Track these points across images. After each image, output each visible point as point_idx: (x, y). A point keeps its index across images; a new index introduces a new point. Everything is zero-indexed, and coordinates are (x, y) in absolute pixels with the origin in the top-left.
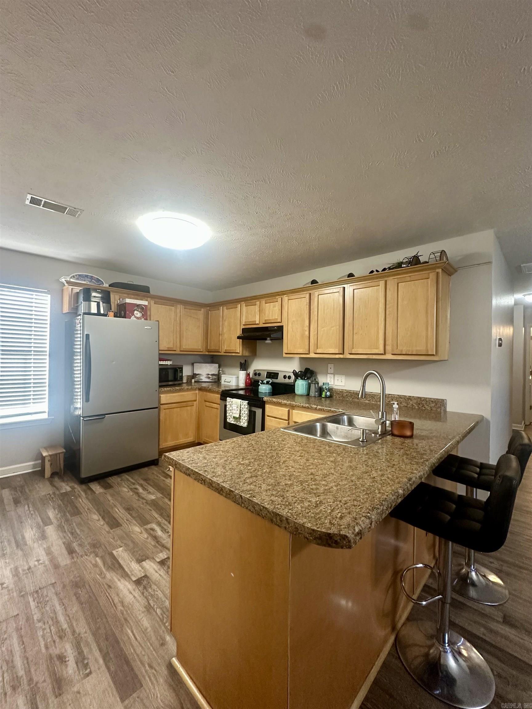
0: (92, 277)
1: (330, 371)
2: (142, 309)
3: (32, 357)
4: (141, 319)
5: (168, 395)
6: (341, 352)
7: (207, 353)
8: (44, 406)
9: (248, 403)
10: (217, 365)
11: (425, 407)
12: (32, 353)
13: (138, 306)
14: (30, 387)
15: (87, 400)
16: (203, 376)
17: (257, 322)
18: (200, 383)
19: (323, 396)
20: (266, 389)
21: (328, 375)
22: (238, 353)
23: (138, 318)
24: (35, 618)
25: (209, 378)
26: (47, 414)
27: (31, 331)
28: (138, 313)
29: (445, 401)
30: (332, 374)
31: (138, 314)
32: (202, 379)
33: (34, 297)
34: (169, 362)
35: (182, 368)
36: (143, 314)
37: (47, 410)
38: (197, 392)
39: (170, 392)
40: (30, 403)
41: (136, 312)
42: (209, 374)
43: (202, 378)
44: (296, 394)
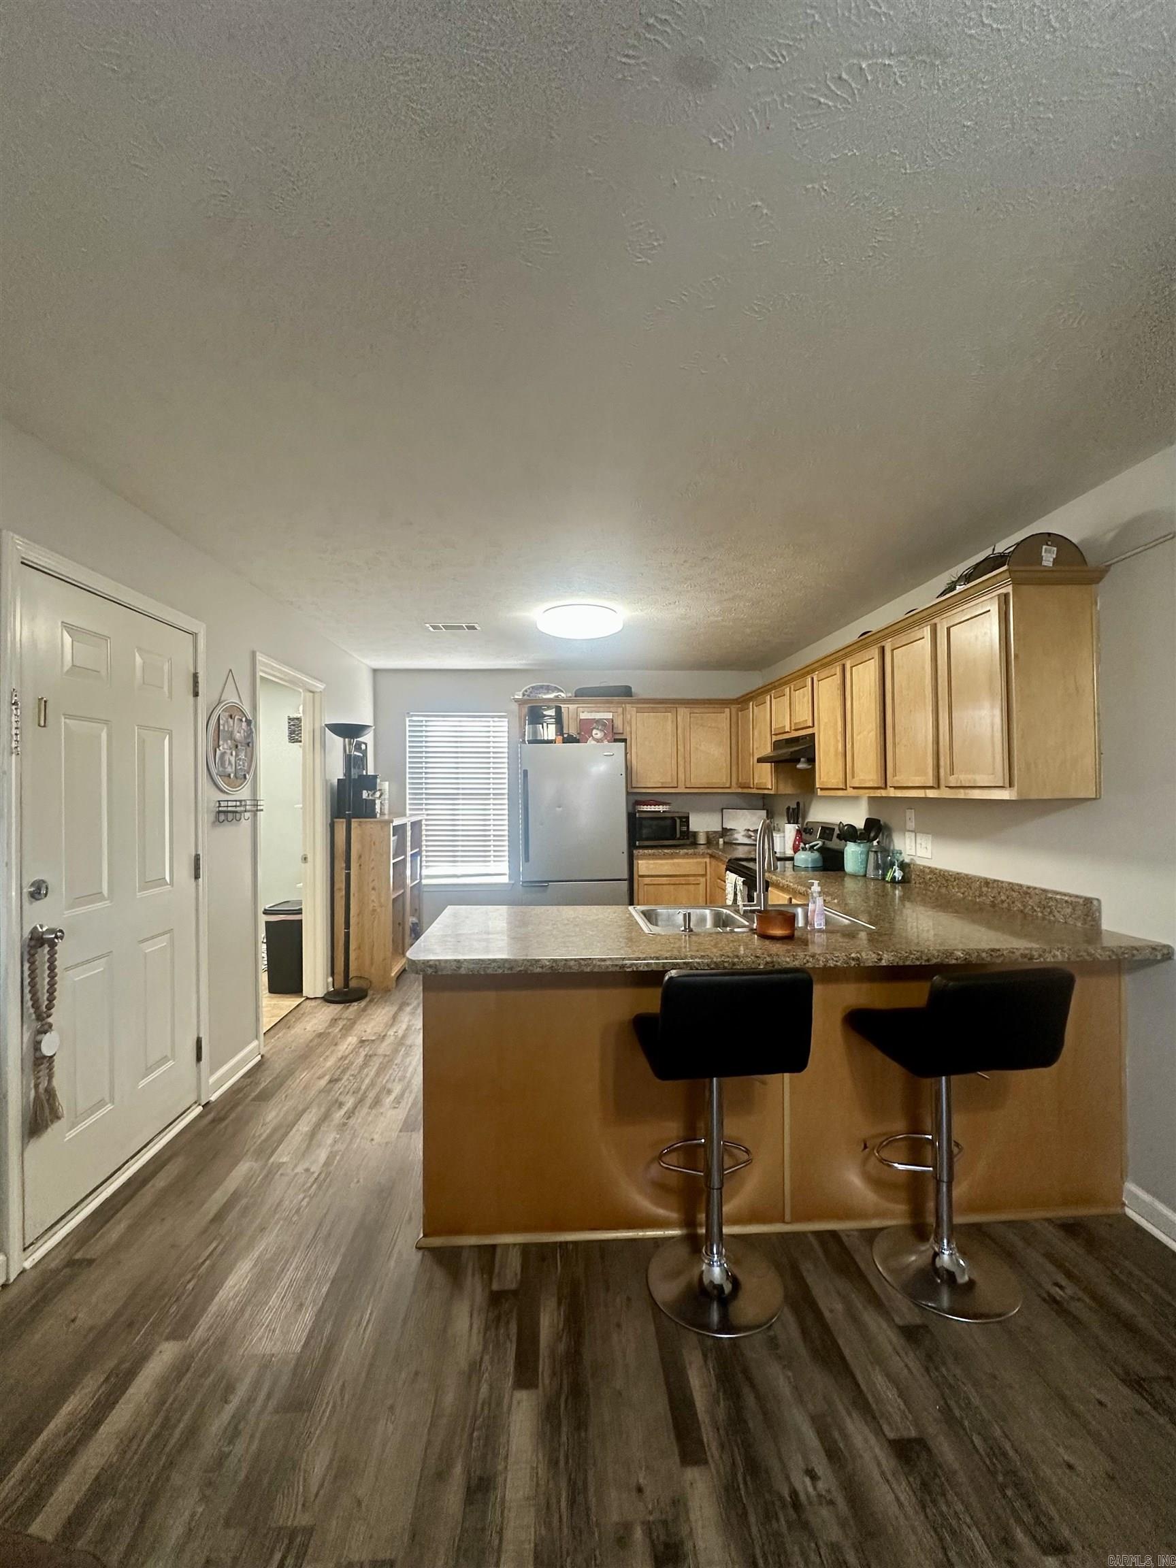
0: (548, 686)
1: (911, 825)
2: (604, 725)
3: (491, 801)
4: (602, 742)
5: (651, 862)
6: (881, 784)
7: (740, 790)
8: (504, 867)
9: (743, 882)
10: (764, 813)
11: (1054, 916)
12: (492, 796)
13: (597, 721)
14: (490, 840)
15: (527, 859)
16: (739, 833)
17: (787, 729)
18: (734, 846)
19: (888, 878)
20: (806, 860)
21: (907, 833)
22: (768, 789)
23: (598, 741)
24: (396, 1062)
25: (750, 837)
26: (507, 877)
27: (489, 768)
28: (598, 732)
29: (1095, 902)
30: (912, 831)
31: (597, 734)
32: (737, 840)
33: (492, 724)
34: (661, 807)
35: (688, 818)
36: (605, 734)
37: (507, 872)
38: (708, 860)
39: (654, 857)
40: (490, 861)
41: (594, 732)
42: (749, 830)
43: (736, 836)
44: (846, 874)
